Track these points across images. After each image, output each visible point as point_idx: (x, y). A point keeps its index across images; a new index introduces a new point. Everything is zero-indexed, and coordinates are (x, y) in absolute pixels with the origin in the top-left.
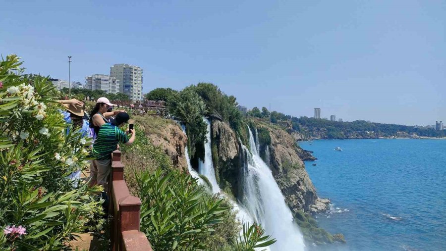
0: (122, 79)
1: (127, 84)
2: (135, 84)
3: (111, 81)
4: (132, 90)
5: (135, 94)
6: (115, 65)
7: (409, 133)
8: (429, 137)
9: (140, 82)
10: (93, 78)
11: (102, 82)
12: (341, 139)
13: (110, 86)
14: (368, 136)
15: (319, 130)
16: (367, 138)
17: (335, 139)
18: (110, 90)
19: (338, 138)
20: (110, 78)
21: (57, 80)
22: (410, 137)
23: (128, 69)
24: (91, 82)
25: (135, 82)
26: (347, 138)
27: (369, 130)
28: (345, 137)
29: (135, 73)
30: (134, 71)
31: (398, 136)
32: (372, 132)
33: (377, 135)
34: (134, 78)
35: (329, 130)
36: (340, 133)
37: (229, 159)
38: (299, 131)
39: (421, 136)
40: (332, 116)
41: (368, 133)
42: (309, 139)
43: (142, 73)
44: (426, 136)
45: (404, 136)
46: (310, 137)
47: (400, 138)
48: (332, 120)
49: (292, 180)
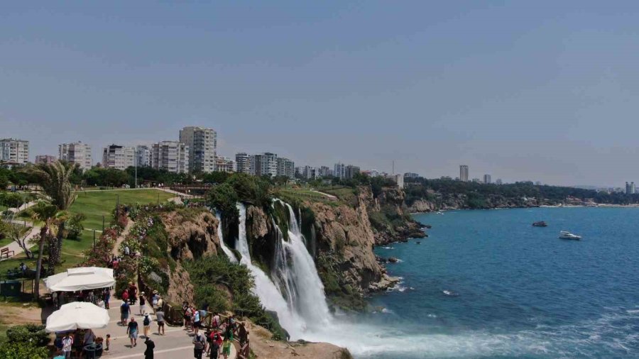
0: (192, 145)
1: (198, 149)
2: (207, 149)
3: (179, 148)
4: (203, 157)
5: (207, 161)
6: (184, 129)
7: (583, 199)
8: (610, 205)
9: (213, 147)
10: (160, 146)
11: (169, 150)
12: (486, 208)
13: (178, 154)
14: (525, 204)
15: (456, 196)
16: (523, 207)
17: (478, 208)
18: (178, 158)
19: (482, 208)
20: (178, 146)
21: (121, 147)
22: (583, 204)
23: (199, 133)
24: (158, 150)
25: (207, 147)
26: (495, 206)
27: (528, 196)
28: (492, 205)
29: (207, 137)
30: (206, 135)
31: (567, 203)
32: (533, 199)
33: (538, 203)
34: (205, 143)
35: (470, 196)
36: (486, 200)
37: (260, 237)
38: (427, 199)
39: (600, 203)
40: (486, 176)
41: (526, 199)
42: (441, 209)
43: (215, 136)
44: (606, 203)
45: (576, 204)
46: (443, 206)
47: (570, 206)
48: (486, 181)
49: (345, 257)
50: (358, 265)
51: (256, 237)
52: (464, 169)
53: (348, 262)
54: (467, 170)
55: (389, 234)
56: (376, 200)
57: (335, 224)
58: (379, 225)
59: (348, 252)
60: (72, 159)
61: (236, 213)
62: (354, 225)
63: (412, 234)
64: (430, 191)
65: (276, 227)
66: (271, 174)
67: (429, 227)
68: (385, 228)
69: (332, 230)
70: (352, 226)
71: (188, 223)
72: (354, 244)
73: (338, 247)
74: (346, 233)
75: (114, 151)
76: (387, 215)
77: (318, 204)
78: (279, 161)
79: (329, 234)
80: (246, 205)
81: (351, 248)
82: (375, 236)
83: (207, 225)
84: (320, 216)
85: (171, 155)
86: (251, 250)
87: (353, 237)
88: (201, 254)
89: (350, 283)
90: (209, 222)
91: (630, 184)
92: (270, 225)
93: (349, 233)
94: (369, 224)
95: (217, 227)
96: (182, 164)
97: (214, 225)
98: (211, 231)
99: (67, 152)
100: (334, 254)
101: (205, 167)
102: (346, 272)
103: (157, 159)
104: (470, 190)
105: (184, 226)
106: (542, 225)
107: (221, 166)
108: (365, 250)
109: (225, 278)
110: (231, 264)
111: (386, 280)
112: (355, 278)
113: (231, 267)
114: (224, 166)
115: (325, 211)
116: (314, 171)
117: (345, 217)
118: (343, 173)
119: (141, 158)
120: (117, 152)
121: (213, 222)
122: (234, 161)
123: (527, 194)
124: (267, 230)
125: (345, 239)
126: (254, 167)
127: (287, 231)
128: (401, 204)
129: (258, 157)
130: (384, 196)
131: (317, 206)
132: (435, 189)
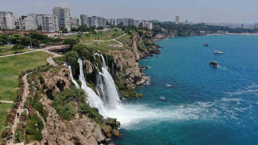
0: (59, 16)
1: (62, 18)
2: (66, 17)
3: (53, 18)
4: (65, 21)
5: (67, 23)
6: (55, 8)
7: (224, 32)
8: (234, 34)
10: (45, 17)
11: (49, 19)
12: (185, 36)
13: (53, 21)
14: (201, 34)
15: (173, 31)
16: (200, 35)
17: (182, 36)
18: (53, 22)
19: (184, 36)
20: (53, 17)
21: (26, 17)
22: (224, 34)
23: (62, 10)
24: (44, 19)
25: (66, 16)
26: (189, 35)
27: (203, 30)
28: (188, 35)
29: (66, 12)
30: (65, 11)
31: (218, 33)
33: (206, 33)
34: (65, 15)
35: (179, 31)
36: (185, 33)
37: (89, 73)
38: (162, 33)
39: (231, 33)
40: (186, 21)
41: (201, 32)
42: (167, 37)
43: (69, 11)
44: (233, 33)
45: (221, 33)
46: (168, 36)
47: (219, 34)
48: (186, 23)
49: (127, 73)
50: (132, 76)
51: (88, 73)
52: (177, 18)
53: (128, 75)
54: (178, 18)
55: (146, 53)
56: (140, 37)
57: (123, 59)
58: (142, 49)
59: (128, 71)
60: (5, 22)
61: (78, 65)
62: (131, 58)
63: (155, 52)
64: (163, 29)
65: (96, 67)
66: (96, 26)
67: (162, 48)
68: (144, 51)
69: (121, 62)
70: (130, 59)
71: (56, 76)
72: (130, 67)
73: (124, 69)
74: (127, 63)
75: (24, 19)
76: (145, 44)
77: (115, 51)
78: (99, 19)
79: (120, 64)
80: (83, 59)
81: (129, 69)
82: (140, 54)
83: (65, 74)
84: (116, 57)
85: (50, 21)
86: (86, 79)
87: (130, 64)
88: (63, 88)
89: (129, 83)
90: (66, 72)
91: (243, 24)
92: (94, 68)
93: (128, 63)
94: (137, 50)
95: (70, 73)
96: (55, 25)
97: (68, 73)
98: (67, 76)
99: (3, 19)
100: (122, 72)
101: (66, 25)
102: (127, 79)
103: (44, 23)
104: (179, 29)
105: (54, 77)
106: (207, 46)
107: (73, 24)
108: (135, 68)
109: (74, 97)
110: (77, 90)
111: (144, 79)
112: (131, 81)
113: (77, 91)
114: (75, 24)
115: (118, 54)
116: (114, 21)
117: (126, 55)
118: (127, 22)
119: (37, 20)
120: (25, 19)
121: (67, 72)
122: (79, 18)
123: (202, 30)
124: (92, 70)
125: (126, 66)
126: (88, 22)
127: (101, 68)
128: (151, 38)
129: (89, 18)
130: (144, 36)
131: (114, 52)
132: (165, 28)
